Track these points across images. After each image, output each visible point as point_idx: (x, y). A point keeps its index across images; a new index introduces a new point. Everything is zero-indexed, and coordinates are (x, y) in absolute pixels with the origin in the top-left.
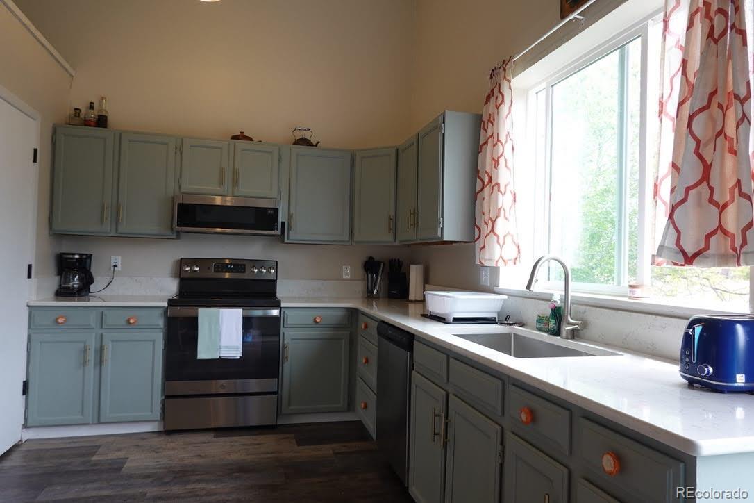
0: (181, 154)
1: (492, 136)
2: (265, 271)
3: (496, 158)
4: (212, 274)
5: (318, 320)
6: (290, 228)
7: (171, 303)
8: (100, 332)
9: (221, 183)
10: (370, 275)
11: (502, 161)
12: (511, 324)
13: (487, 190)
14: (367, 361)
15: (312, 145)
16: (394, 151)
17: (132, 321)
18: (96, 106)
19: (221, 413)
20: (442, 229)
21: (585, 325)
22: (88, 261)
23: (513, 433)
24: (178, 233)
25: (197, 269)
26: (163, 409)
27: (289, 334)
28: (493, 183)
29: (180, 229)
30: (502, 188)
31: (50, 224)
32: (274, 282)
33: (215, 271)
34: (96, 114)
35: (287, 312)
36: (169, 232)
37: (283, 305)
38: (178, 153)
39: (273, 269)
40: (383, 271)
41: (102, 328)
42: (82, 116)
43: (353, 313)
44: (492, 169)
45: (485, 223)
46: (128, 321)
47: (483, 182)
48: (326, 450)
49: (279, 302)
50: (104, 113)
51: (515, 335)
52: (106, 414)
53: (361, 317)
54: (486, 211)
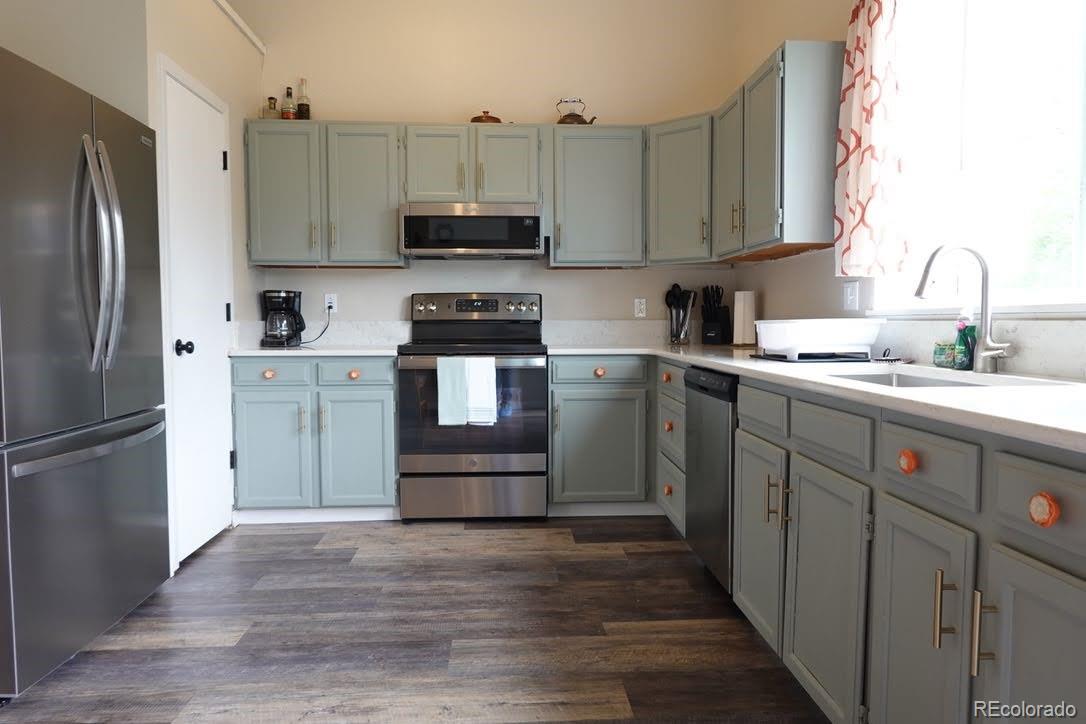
0: (405, 148)
1: (862, 71)
2: (524, 308)
3: (869, 108)
4: (453, 314)
5: (600, 373)
6: (557, 244)
7: (403, 351)
8: (318, 389)
9: (461, 185)
10: (674, 312)
11: (877, 109)
12: (892, 361)
13: (853, 159)
14: (671, 428)
15: (584, 122)
16: (707, 118)
17: (354, 375)
18: (294, 93)
19: (475, 498)
20: (781, 225)
21: (1015, 349)
22: (297, 300)
23: (889, 494)
24: (407, 258)
25: (434, 308)
26: (398, 490)
27: (559, 393)
28: (864, 145)
29: (408, 251)
30: (878, 153)
31: (249, 253)
32: (537, 323)
33: (457, 310)
34: (296, 103)
35: (556, 361)
36: (394, 257)
37: (550, 352)
38: (402, 148)
39: (536, 305)
40: (693, 305)
41: (318, 384)
42: (278, 106)
43: (650, 362)
44: (861, 124)
45: (851, 210)
46: (350, 374)
47: (847, 147)
48: (616, 550)
49: (545, 348)
50: (305, 102)
51: (899, 376)
52: (329, 497)
53: (662, 366)
54: (851, 191)
